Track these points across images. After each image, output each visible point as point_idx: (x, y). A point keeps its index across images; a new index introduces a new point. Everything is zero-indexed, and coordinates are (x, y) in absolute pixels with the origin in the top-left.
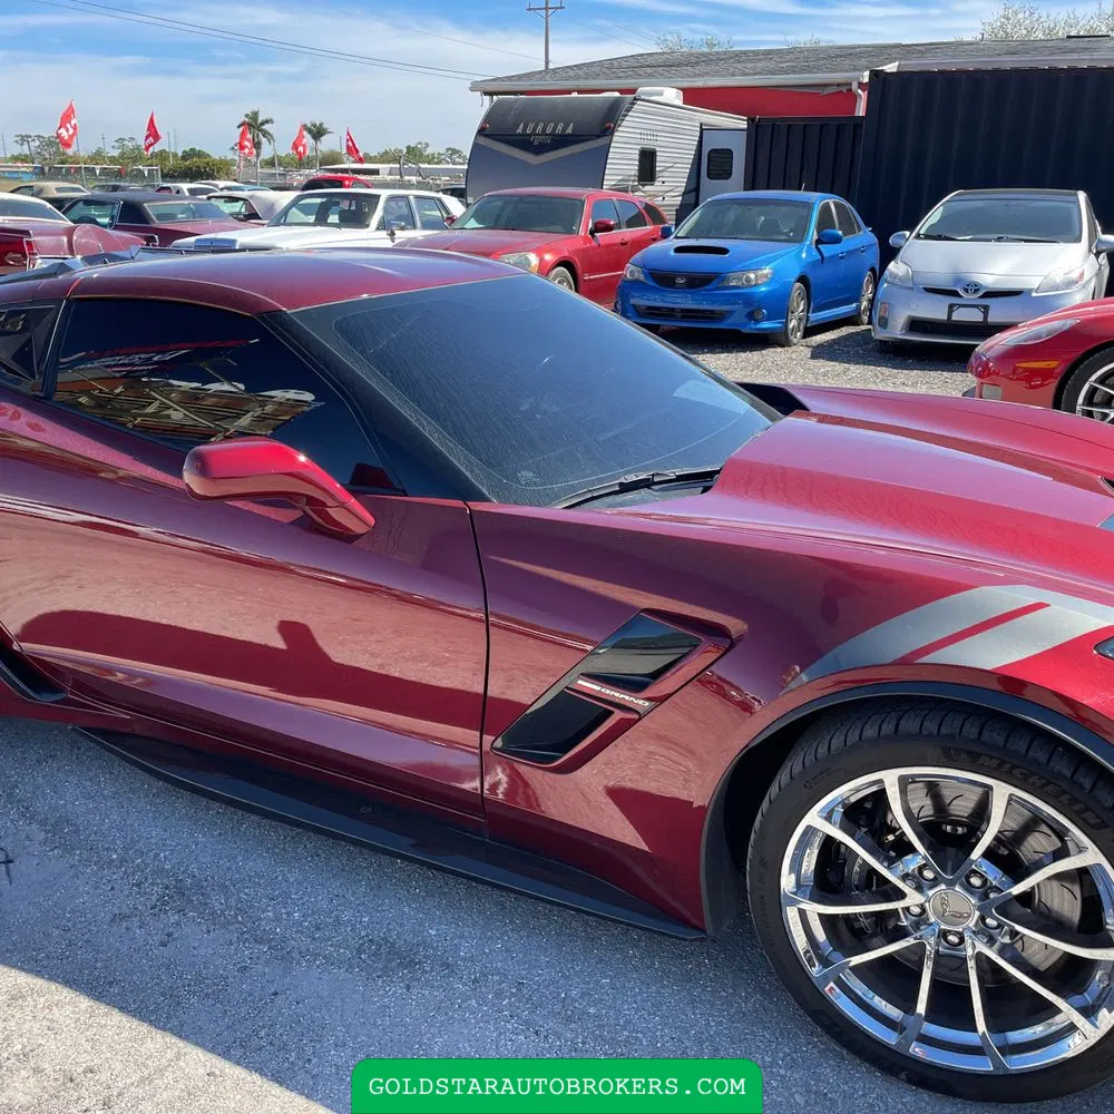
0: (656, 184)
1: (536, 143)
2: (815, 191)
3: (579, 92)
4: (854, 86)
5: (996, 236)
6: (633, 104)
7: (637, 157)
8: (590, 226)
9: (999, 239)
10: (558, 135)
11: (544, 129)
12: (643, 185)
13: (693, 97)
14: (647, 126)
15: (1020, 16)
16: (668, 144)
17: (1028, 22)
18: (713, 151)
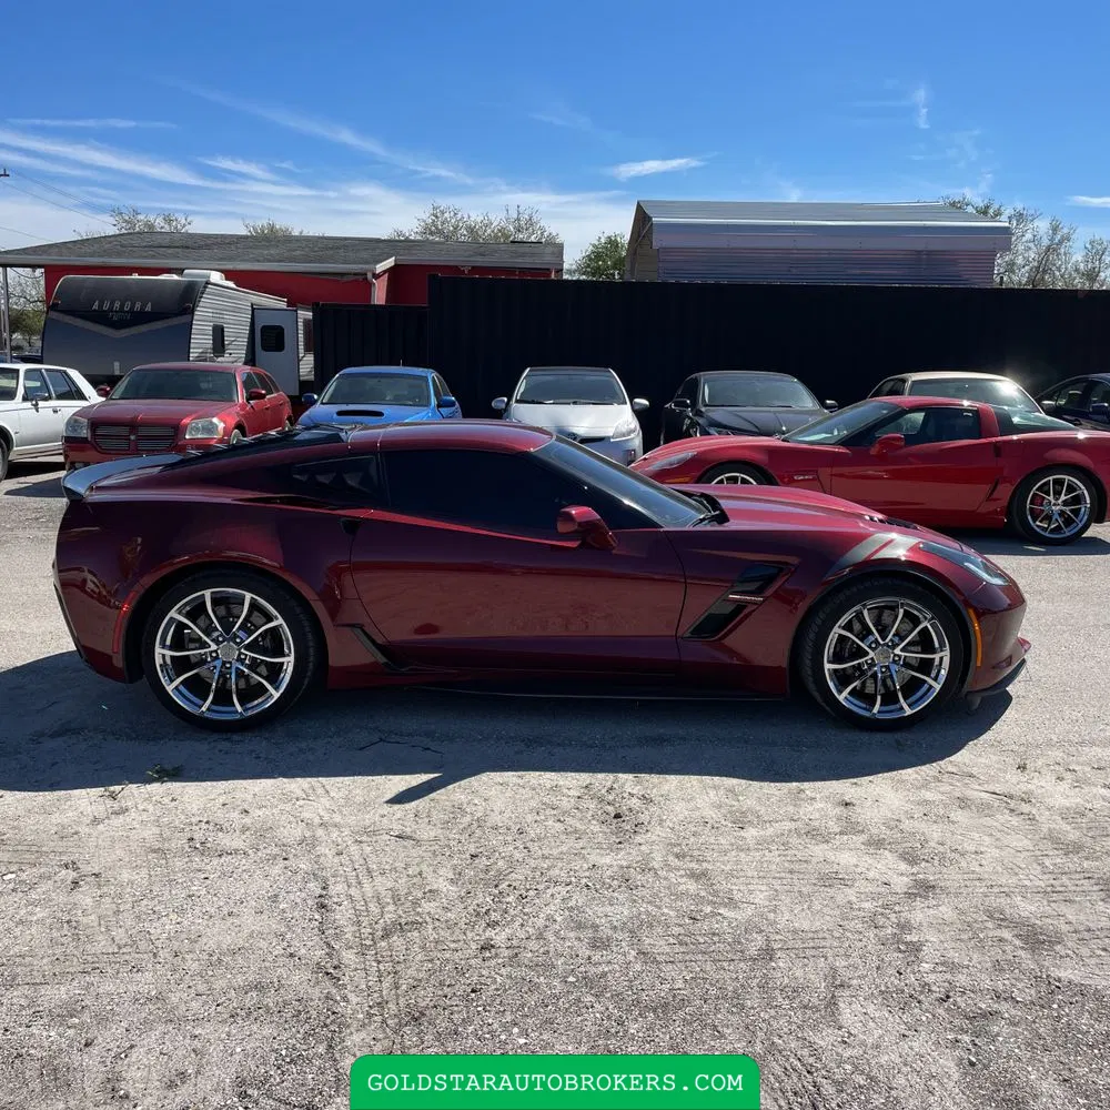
0: (226, 355)
1: (115, 318)
3: (140, 273)
4: (369, 276)
5: (572, 400)
6: (205, 287)
7: (211, 333)
8: (245, 395)
9: (575, 403)
10: (137, 313)
11: (122, 306)
12: (217, 357)
13: (242, 279)
14: (221, 307)
15: (446, 215)
16: (231, 322)
17: (453, 221)
18: (264, 327)
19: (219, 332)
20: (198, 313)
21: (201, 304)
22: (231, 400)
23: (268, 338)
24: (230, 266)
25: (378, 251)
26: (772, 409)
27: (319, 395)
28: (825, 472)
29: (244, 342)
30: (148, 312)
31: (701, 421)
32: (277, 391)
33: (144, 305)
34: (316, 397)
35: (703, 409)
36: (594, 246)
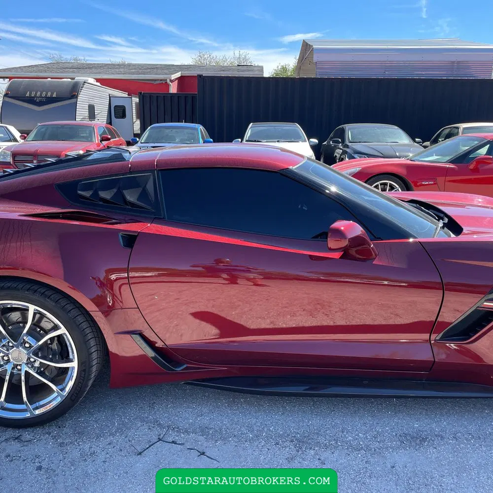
0: (96, 120)
1: (38, 101)
2: (193, 123)
3: (52, 78)
4: (168, 81)
5: (277, 140)
6: (84, 84)
7: (87, 108)
8: (99, 138)
9: (278, 141)
10: (49, 98)
11: (41, 95)
12: (91, 121)
13: (104, 82)
14: (91, 95)
15: (206, 56)
16: (98, 103)
17: (209, 59)
18: (116, 106)
19: (91, 108)
20: (80, 98)
21: (81, 93)
22: (91, 141)
23: (118, 112)
24: (99, 77)
25: (173, 70)
26: (389, 144)
27: (139, 139)
28: (441, 180)
29: (106, 113)
30: (54, 97)
31: (348, 150)
32: (119, 136)
33: (52, 94)
34: (138, 139)
35: (350, 144)
36: (275, 70)
